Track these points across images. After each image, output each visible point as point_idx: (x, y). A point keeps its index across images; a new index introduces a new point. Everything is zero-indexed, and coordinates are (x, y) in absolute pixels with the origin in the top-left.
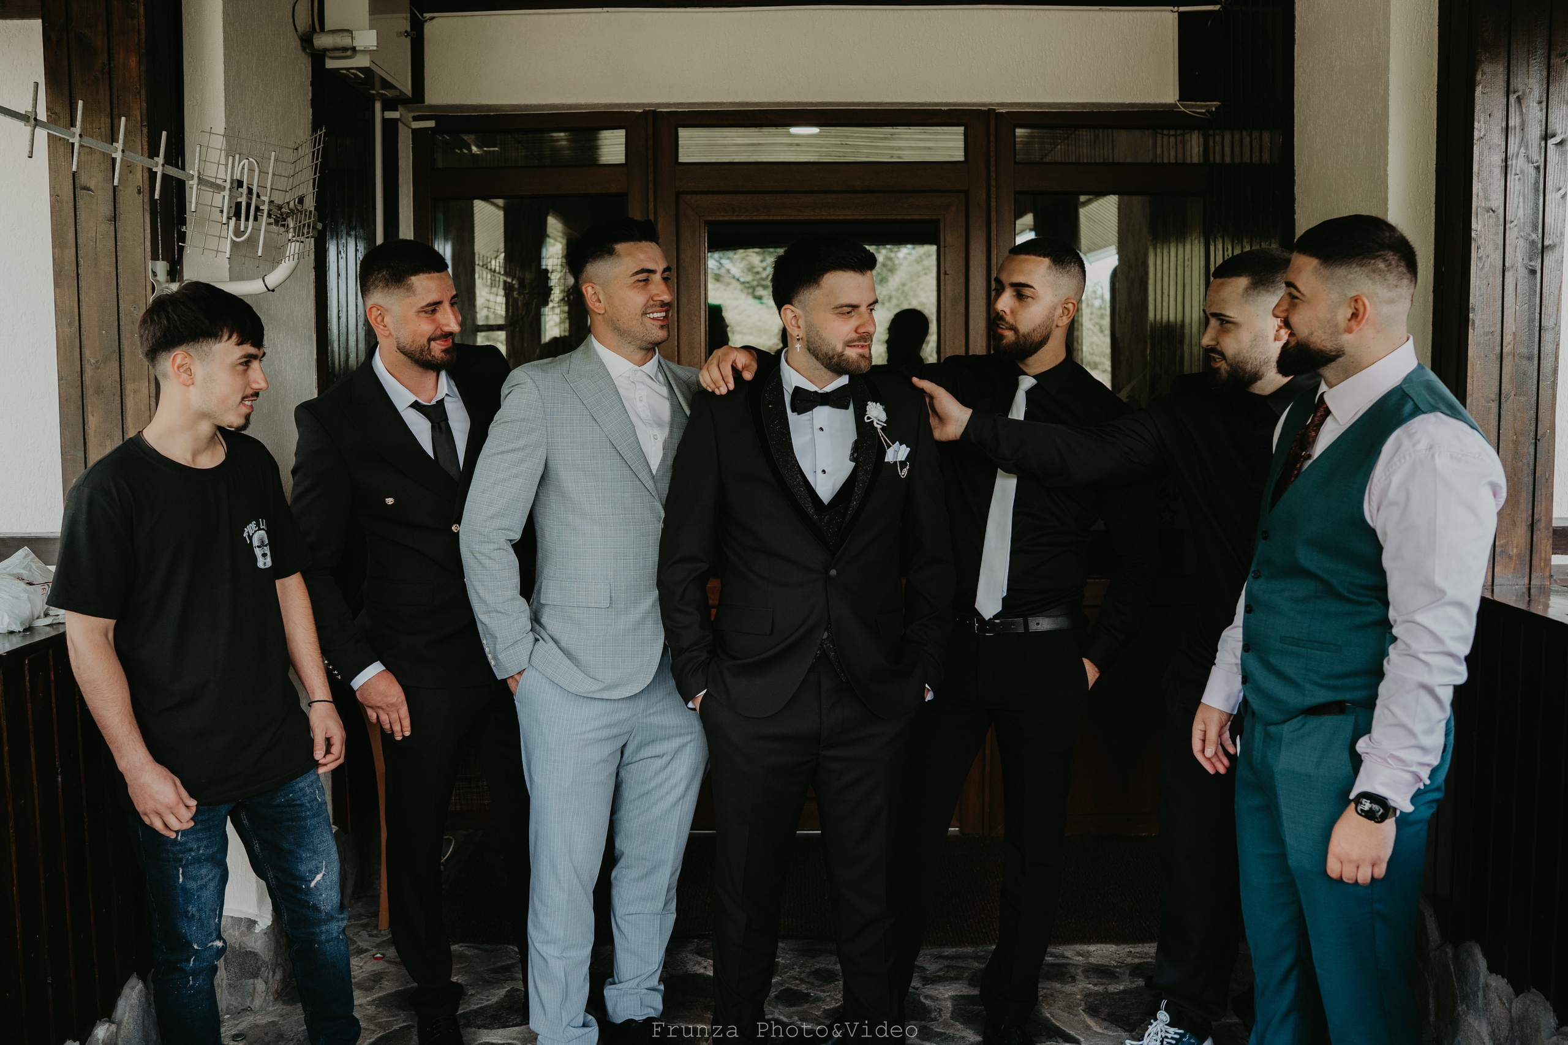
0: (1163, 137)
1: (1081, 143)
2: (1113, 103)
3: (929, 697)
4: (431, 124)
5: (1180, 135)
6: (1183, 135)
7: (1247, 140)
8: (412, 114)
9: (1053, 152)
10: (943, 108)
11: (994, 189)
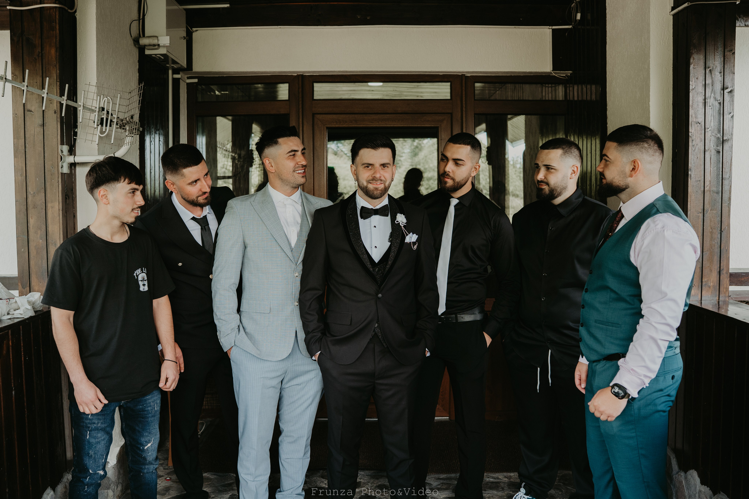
0: (545, 88)
1: (508, 90)
2: (521, 72)
3: (428, 354)
4: (196, 80)
5: (553, 87)
6: (555, 87)
7: (585, 89)
8: (187, 76)
9: (495, 94)
10: (440, 74)
11: (465, 112)
